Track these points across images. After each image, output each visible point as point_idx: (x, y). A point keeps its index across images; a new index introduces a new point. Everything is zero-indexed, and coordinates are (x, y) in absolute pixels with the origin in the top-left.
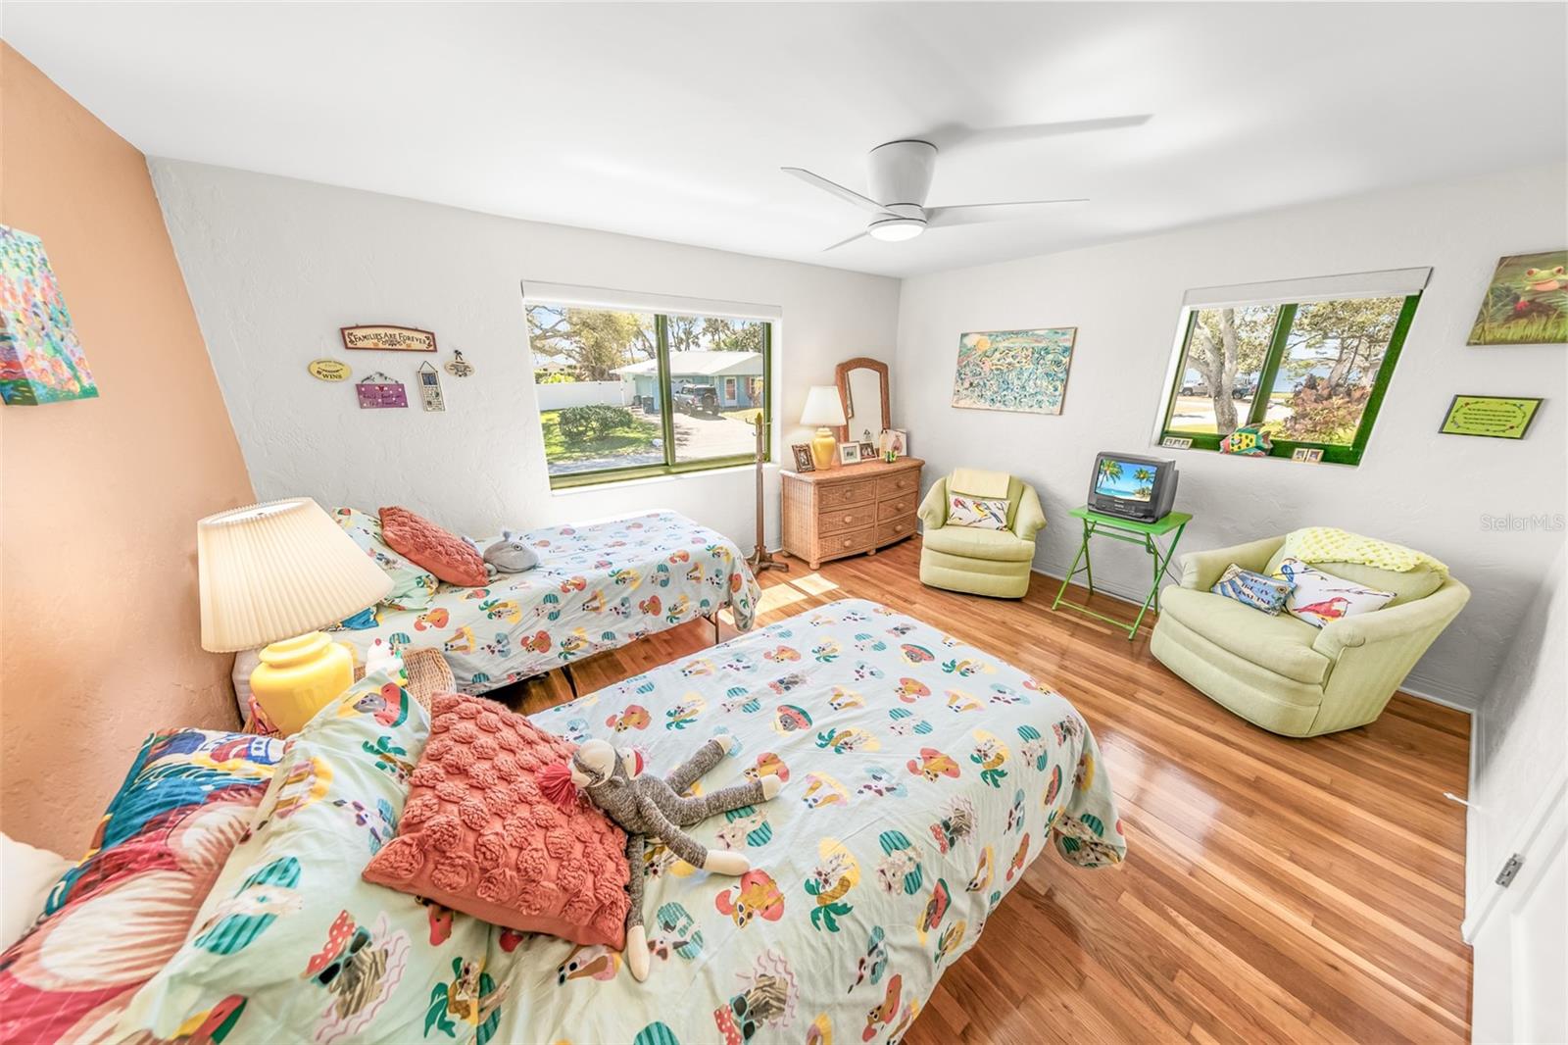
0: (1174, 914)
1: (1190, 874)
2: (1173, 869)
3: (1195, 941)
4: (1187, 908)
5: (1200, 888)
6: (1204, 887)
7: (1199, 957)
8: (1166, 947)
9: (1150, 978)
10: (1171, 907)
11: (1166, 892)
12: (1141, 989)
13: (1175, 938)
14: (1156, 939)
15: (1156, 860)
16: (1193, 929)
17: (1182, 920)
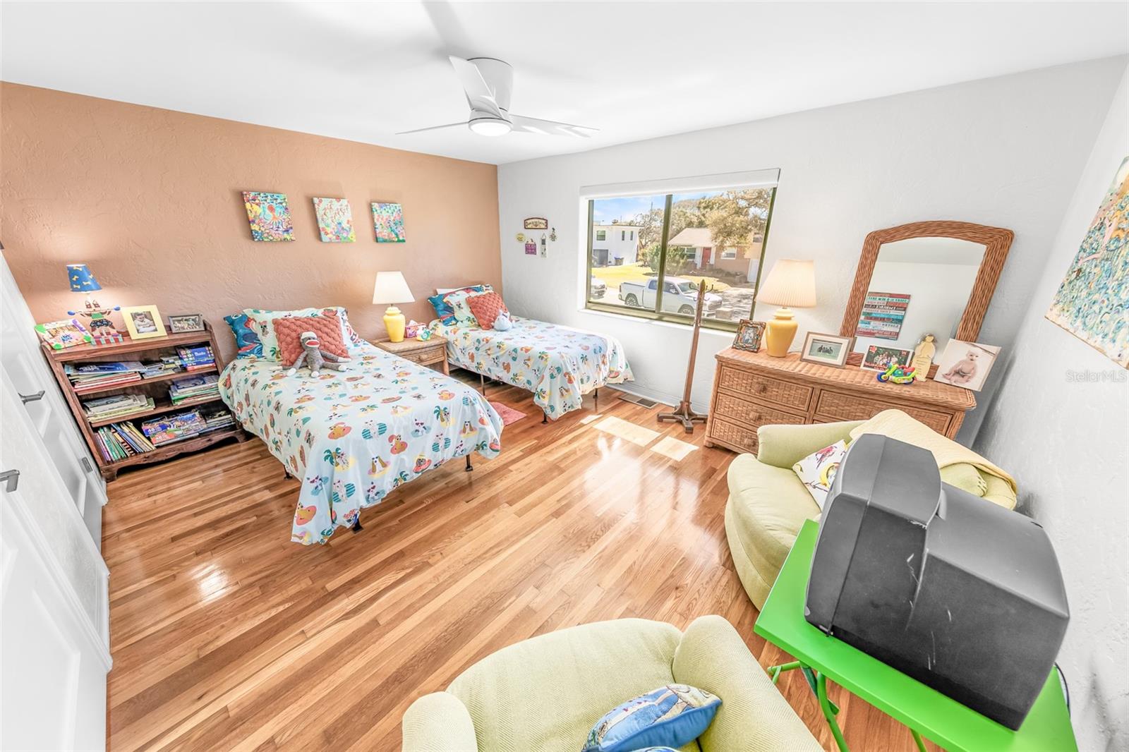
0: (287, 606)
1: (303, 632)
2: (311, 621)
3: (268, 610)
4: (285, 616)
5: (292, 632)
6: (291, 636)
7: (260, 607)
8: (274, 592)
9: (267, 577)
10: (291, 606)
11: (300, 608)
12: (265, 571)
13: (276, 598)
14: (280, 588)
15: (322, 613)
16: (273, 612)
17: (281, 608)
